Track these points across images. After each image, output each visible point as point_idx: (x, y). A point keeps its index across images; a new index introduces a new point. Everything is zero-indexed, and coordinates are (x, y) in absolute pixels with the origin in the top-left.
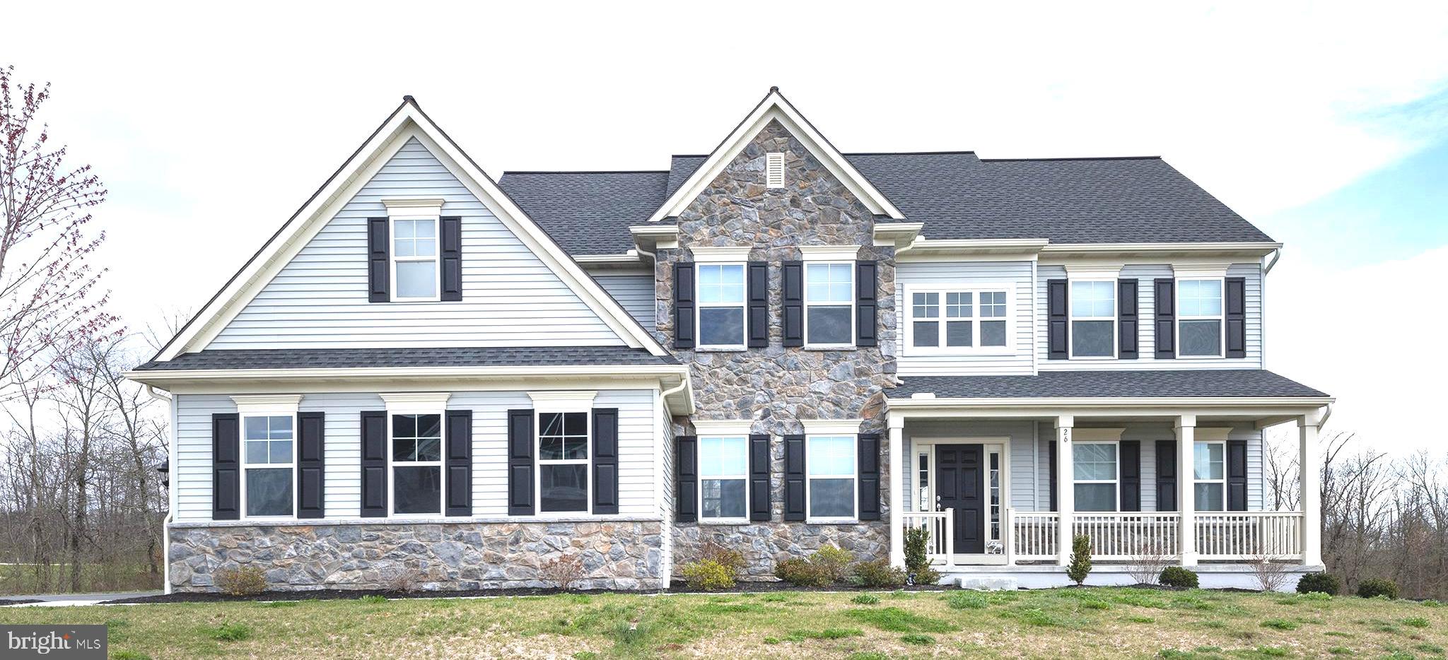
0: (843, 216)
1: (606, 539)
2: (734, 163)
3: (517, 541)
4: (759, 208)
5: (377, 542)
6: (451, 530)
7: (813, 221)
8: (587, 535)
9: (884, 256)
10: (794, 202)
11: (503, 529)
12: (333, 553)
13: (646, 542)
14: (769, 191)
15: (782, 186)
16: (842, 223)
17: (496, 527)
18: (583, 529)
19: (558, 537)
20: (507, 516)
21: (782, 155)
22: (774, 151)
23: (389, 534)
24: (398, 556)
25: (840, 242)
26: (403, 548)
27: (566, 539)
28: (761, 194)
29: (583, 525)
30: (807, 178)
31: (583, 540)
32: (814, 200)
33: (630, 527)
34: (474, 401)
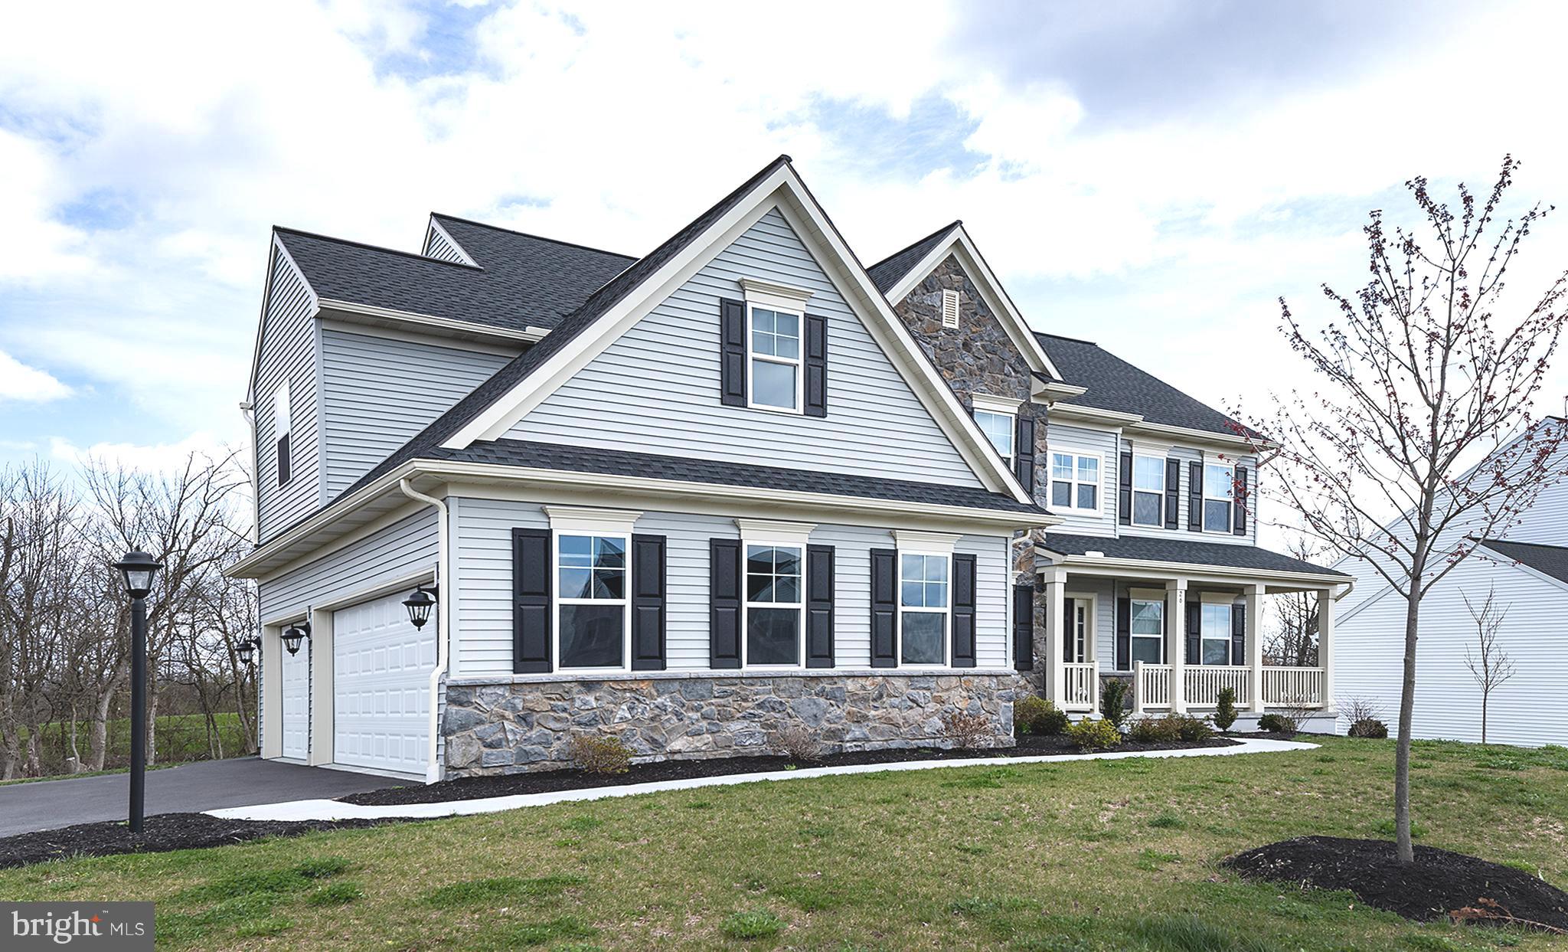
0: (1008, 368)
1: (964, 694)
2: (914, 293)
3: (881, 696)
4: (935, 346)
5: (730, 699)
6: (813, 684)
7: (981, 369)
8: (947, 690)
9: (1039, 414)
10: (965, 345)
11: (868, 683)
12: (677, 714)
13: (1000, 697)
14: (944, 329)
15: (956, 327)
16: (1005, 374)
17: (860, 680)
18: (942, 682)
19: (921, 692)
20: (869, 669)
21: (957, 294)
22: (950, 289)
23: (744, 690)
24: (755, 716)
25: (1004, 394)
26: (760, 706)
27: (928, 694)
28: (937, 331)
29: (944, 679)
30: (978, 324)
31: (945, 696)
32: (983, 346)
33: (986, 681)
34: (836, 536)
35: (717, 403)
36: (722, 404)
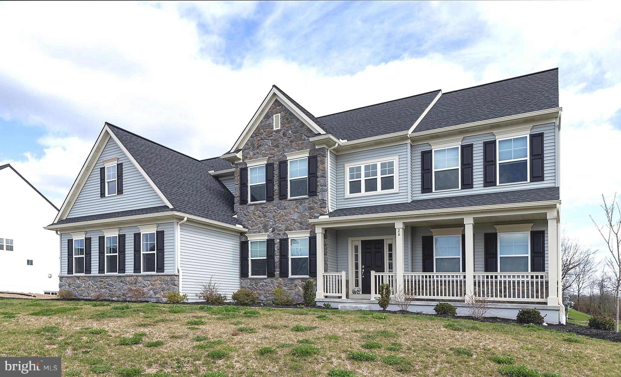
0: (304, 137)
1: (159, 282)
2: (262, 122)
3: (136, 283)
4: (271, 140)
5: (102, 283)
6: (119, 278)
7: (291, 142)
8: (155, 281)
9: (320, 153)
10: (284, 134)
11: (132, 278)
12: (92, 286)
13: (171, 284)
14: (275, 131)
15: (279, 128)
16: (303, 140)
17: (130, 277)
18: (153, 278)
19: (147, 282)
20: (133, 273)
21: (279, 114)
22: (276, 113)
23: (105, 280)
24: (107, 288)
25: (302, 149)
26: (108, 285)
27: (149, 282)
28: (272, 133)
29: (154, 277)
30: (289, 123)
31: (153, 283)
32: (292, 132)
33: (166, 278)
34: (125, 231)
35: (100, 198)
36: (101, 197)
